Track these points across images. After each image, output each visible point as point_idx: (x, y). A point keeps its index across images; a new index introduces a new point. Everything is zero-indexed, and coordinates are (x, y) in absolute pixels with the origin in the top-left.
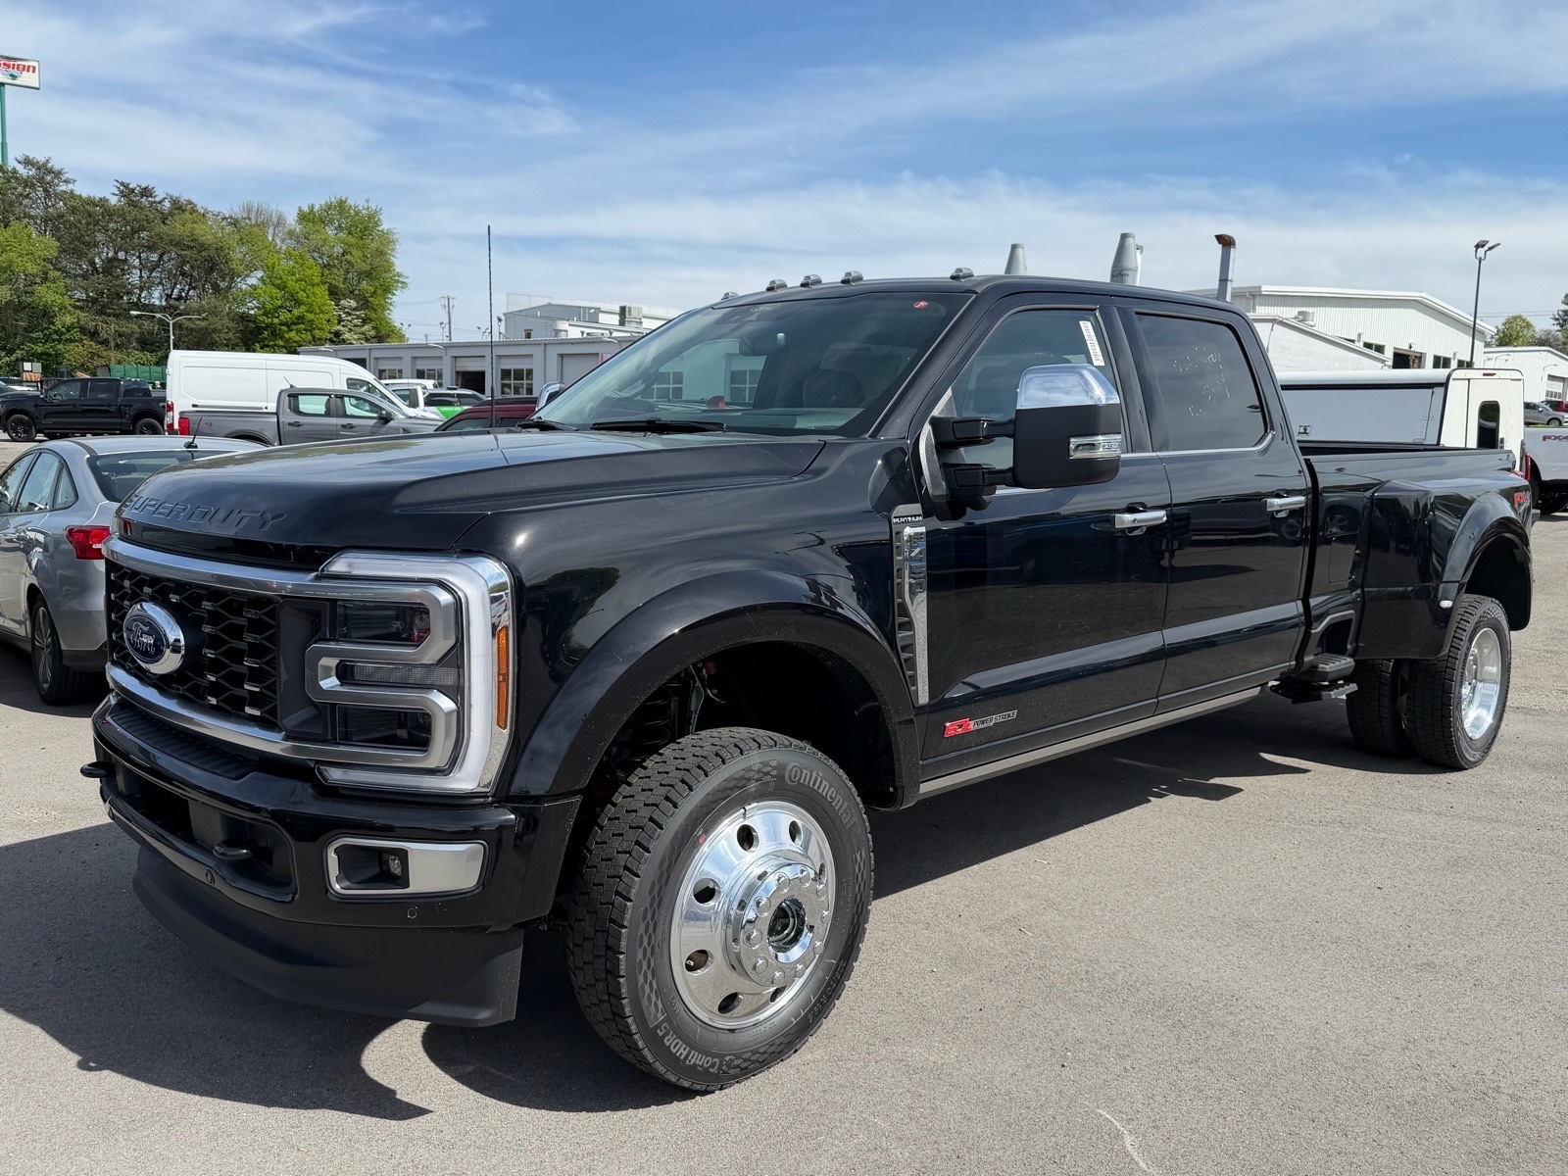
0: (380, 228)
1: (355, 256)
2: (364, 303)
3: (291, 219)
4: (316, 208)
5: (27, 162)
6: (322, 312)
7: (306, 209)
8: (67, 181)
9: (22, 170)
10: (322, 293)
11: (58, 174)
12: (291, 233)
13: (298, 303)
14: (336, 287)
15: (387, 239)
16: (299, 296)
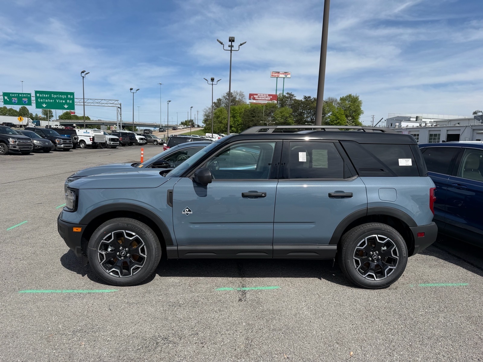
0: (359, 100)
1: (352, 107)
2: (353, 118)
3: (338, 99)
4: (344, 97)
5: (288, 94)
6: (343, 121)
7: (342, 97)
8: (295, 97)
9: (287, 95)
10: (344, 116)
11: (293, 95)
12: (338, 103)
13: (339, 119)
14: (347, 115)
15: (360, 103)
16: (339, 118)
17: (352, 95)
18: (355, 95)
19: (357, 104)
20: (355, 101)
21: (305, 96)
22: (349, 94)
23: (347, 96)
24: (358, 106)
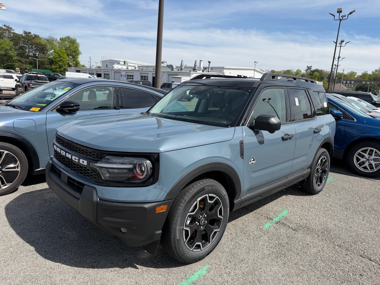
2: (74, 57)
4: (63, 38)
5: (5, 26)
11: (11, 28)
12: (59, 42)
14: (68, 54)
15: (78, 45)
16: (61, 55)
17: (71, 37)
18: (73, 37)
19: (75, 46)
20: (74, 42)
21: (25, 32)
22: (68, 36)
23: (66, 37)
24: (77, 47)
